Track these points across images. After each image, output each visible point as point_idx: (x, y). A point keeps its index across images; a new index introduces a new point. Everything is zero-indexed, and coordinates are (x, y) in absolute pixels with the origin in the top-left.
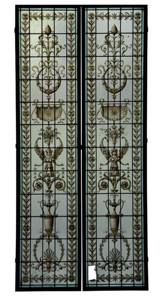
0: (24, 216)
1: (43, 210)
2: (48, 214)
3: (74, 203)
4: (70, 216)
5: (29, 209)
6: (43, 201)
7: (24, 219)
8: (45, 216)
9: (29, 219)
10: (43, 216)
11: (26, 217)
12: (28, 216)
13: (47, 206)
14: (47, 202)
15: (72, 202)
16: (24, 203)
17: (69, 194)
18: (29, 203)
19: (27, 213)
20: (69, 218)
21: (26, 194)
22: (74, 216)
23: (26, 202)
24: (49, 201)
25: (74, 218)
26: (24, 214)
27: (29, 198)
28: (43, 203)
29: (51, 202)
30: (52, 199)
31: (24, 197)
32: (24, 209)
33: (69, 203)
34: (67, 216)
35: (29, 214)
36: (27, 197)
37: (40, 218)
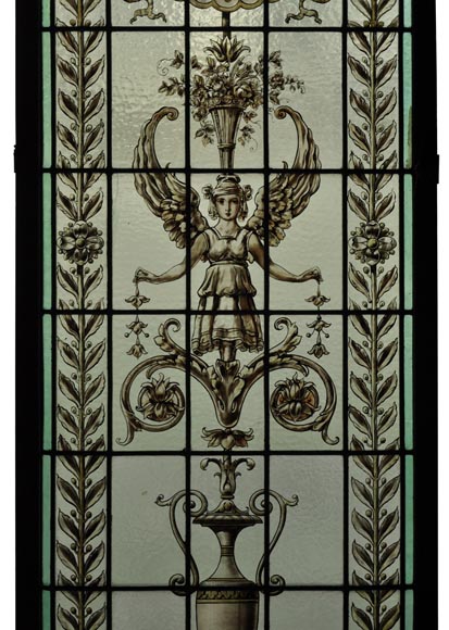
0: (67, 587)
1: (187, 546)
2: (223, 572)
3: (392, 505)
4: (361, 587)
5: (96, 541)
6: (188, 493)
7: (65, 602)
8: (201, 588)
9: (97, 603)
10: (186, 587)
11: (81, 591)
12: (95, 587)
13: (216, 526)
14: (215, 503)
15: (375, 502)
16: (65, 506)
17: (360, 453)
18: (97, 508)
19: (86, 567)
20: (360, 601)
21: (82, 454)
22: (390, 587)
23: (82, 503)
24: (229, 494)
25: (392, 601)
26: (65, 571)
27: (97, 475)
28: (189, 506)
29: (241, 502)
30: (248, 483)
31: (65, 472)
32: (65, 539)
33: (359, 506)
34: (346, 589)
35: (96, 572)
36: (83, 472)
37: (170, 595)
